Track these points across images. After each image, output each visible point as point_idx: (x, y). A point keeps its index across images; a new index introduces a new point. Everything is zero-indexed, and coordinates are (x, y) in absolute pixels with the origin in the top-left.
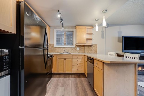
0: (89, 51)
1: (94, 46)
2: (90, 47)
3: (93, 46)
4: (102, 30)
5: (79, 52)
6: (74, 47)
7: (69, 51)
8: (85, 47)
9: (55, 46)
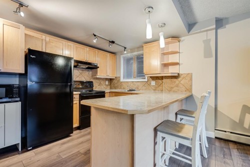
0: (172, 88)
1: (184, 78)
2: (175, 80)
3: (182, 76)
4: (205, 39)
5: (155, 90)
6: (146, 80)
7: (139, 88)
8: (164, 80)
9: (122, 80)
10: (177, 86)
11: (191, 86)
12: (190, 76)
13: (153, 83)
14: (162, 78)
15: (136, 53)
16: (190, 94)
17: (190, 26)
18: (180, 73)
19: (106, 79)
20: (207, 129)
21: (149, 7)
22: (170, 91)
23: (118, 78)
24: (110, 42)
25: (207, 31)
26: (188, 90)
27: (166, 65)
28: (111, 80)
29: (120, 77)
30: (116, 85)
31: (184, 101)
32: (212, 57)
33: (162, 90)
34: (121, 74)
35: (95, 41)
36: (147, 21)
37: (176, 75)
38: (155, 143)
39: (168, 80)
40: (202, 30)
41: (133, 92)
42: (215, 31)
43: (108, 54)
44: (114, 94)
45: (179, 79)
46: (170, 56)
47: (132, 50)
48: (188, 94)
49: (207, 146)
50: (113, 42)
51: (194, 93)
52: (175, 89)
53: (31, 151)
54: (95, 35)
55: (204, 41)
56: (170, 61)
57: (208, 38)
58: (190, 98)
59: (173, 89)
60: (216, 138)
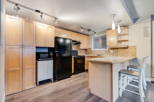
1: (131, 48)
3: (130, 47)
4: (145, 26)
5: (113, 55)
6: (107, 50)
7: (103, 54)
8: (119, 50)
9: (93, 49)
10: (127, 53)
11: (136, 53)
12: (135, 47)
13: (112, 51)
14: (117, 48)
15: (101, 35)
16: (135, 57)
17: (135, 20)
18: (129, 45)
19: (84, 49)
20: (146, 77)
21: (114, 15)
22: (122, 56)
23: (90, 49)
24: (88, 30)
25: (146, 22)
26: (134, 55)
27: (120, 42)
28: (86, 50)
29: (91, 48)
30: (89, 53)
31: (131, 61)
32: (149, 36)
33: (118, 55)
34: (92, 46)
35: (82, 31)
36: (112, 21)
37: (127, 47)
38: (119, 79)
39: (121, 50)
40: (142, 22)
41: (100, 56)
42: (150, 22)
43: (85, 36)
44: (89, 57)
45: (128, 49)
46: (122, 36)
47: (99, 34)
48: (134, 57)
49: (146, 85)
50: (90, 30)
51: (138, 57)
52: (126, 54)
53: (57, 82)
54: (82, 28)
55: (143, 28)
56: (122, 39)
57: (146, 26)
58: (135, 60)
59: (124, 55)
60: (152, 82)
